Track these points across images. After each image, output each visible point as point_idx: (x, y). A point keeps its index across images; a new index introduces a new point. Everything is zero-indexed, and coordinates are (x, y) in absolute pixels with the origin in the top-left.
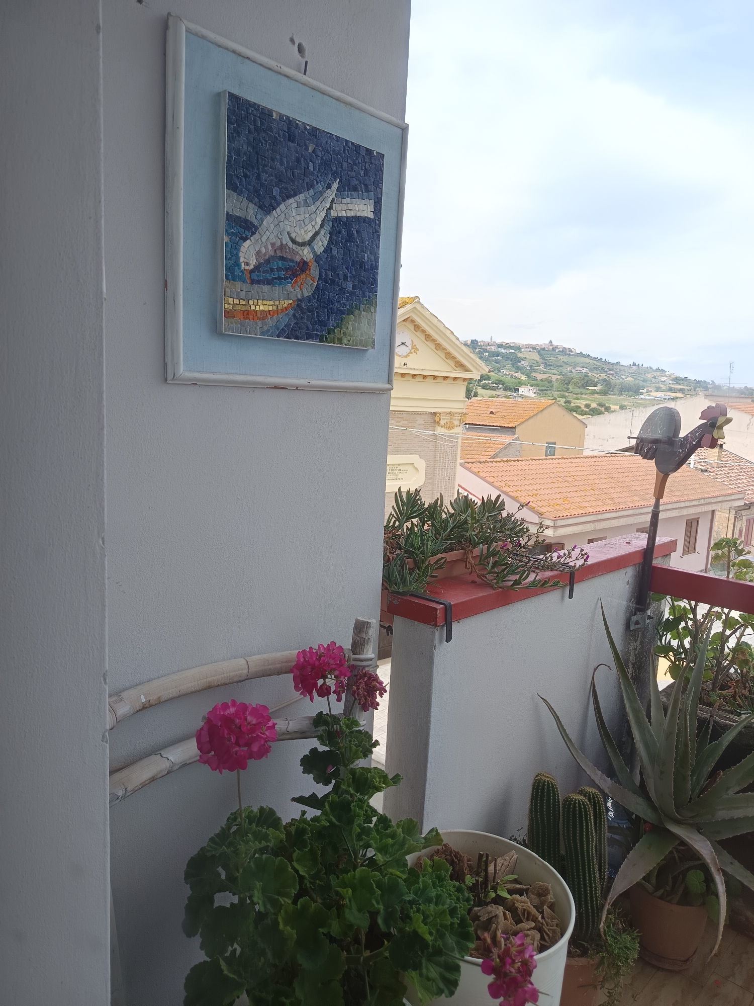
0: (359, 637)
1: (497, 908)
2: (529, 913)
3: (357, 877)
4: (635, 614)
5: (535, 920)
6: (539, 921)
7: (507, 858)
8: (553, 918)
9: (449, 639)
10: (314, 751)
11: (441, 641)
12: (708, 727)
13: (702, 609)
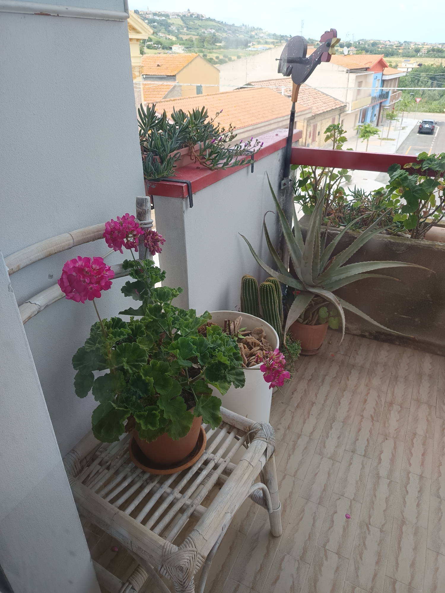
0: (141, 209)
1: (240, 344)
2: (255, 343)
3: (179, 343)
4: (283, 179)
5: (259, 345)
6: (261, 346)
7: (238, 320)
8: (267, 343)
9: (191, 206)
10: (128, 283)
11: (187, 208)
12: (325, 236)
13: (319, 171)
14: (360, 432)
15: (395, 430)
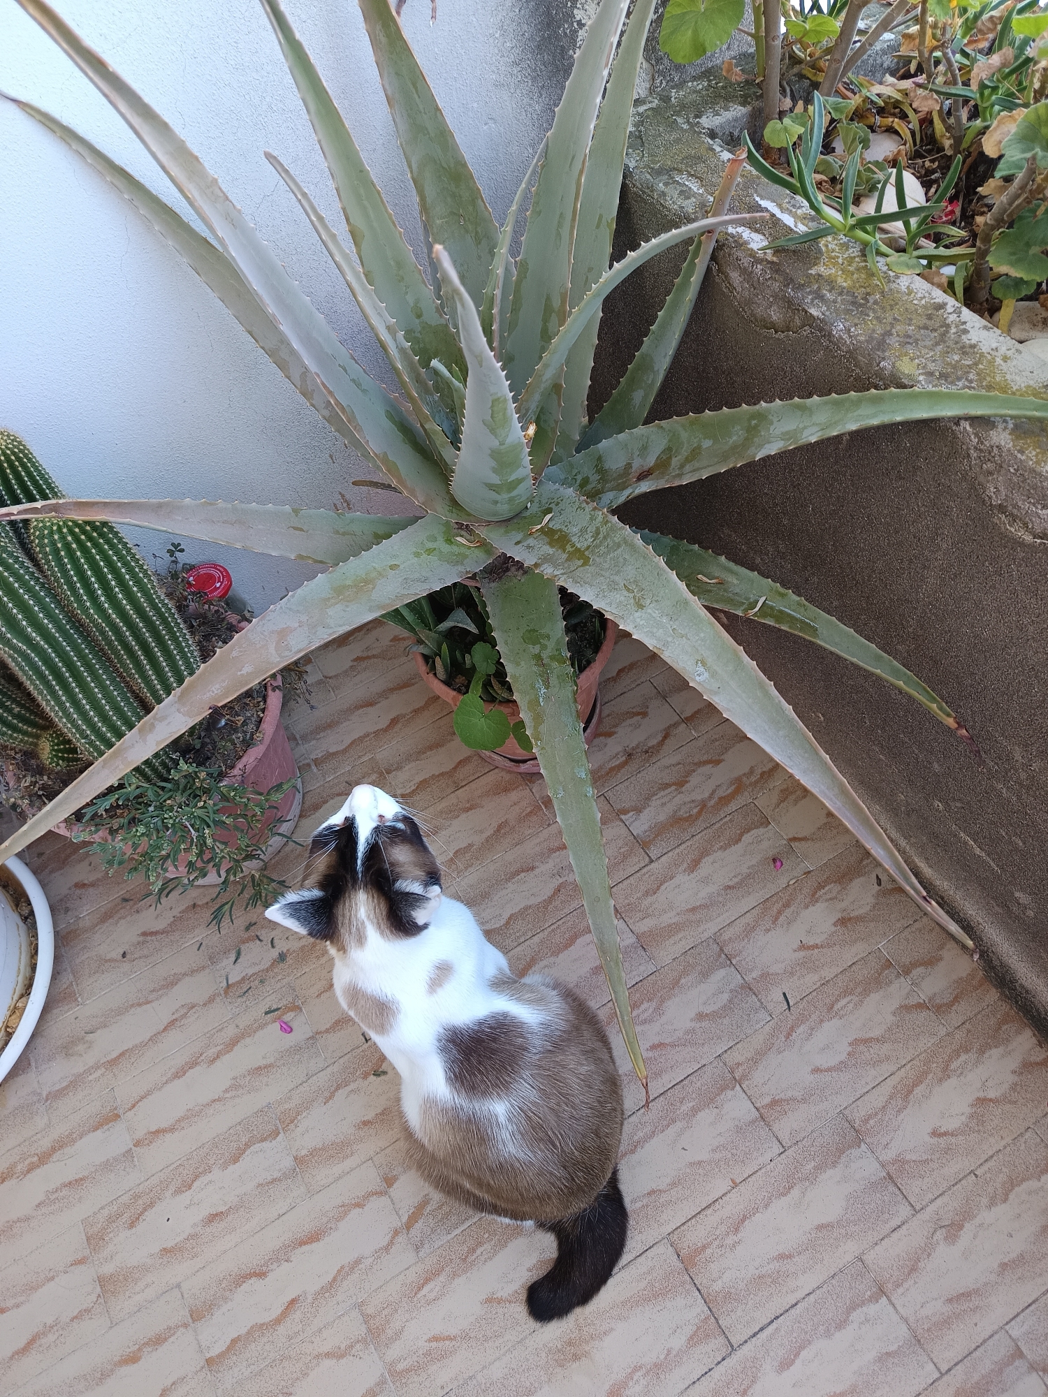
14: (305, 1248)
15: (435, 1339)
